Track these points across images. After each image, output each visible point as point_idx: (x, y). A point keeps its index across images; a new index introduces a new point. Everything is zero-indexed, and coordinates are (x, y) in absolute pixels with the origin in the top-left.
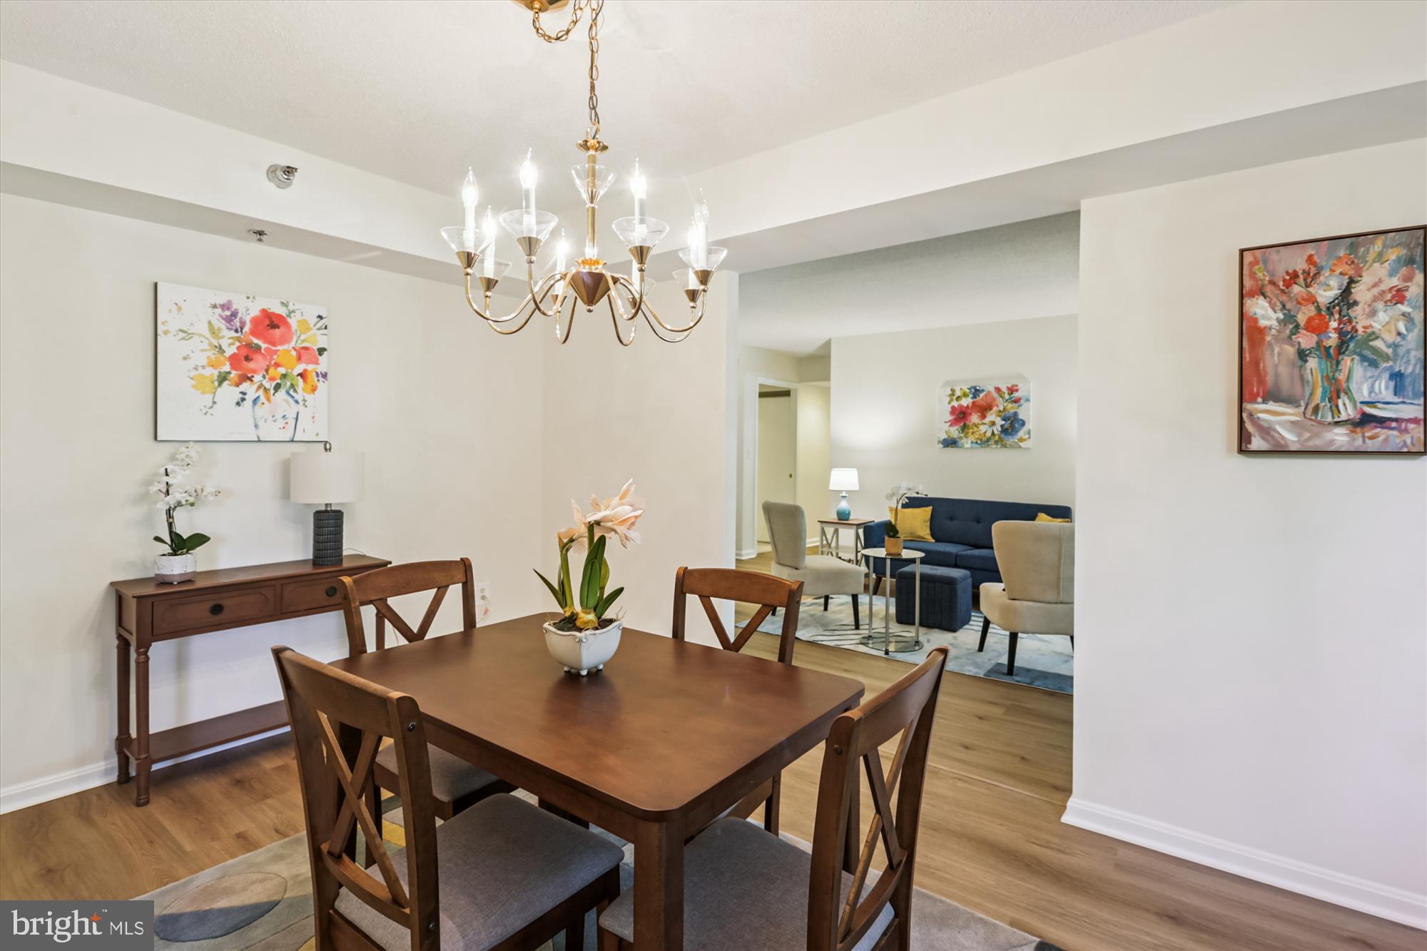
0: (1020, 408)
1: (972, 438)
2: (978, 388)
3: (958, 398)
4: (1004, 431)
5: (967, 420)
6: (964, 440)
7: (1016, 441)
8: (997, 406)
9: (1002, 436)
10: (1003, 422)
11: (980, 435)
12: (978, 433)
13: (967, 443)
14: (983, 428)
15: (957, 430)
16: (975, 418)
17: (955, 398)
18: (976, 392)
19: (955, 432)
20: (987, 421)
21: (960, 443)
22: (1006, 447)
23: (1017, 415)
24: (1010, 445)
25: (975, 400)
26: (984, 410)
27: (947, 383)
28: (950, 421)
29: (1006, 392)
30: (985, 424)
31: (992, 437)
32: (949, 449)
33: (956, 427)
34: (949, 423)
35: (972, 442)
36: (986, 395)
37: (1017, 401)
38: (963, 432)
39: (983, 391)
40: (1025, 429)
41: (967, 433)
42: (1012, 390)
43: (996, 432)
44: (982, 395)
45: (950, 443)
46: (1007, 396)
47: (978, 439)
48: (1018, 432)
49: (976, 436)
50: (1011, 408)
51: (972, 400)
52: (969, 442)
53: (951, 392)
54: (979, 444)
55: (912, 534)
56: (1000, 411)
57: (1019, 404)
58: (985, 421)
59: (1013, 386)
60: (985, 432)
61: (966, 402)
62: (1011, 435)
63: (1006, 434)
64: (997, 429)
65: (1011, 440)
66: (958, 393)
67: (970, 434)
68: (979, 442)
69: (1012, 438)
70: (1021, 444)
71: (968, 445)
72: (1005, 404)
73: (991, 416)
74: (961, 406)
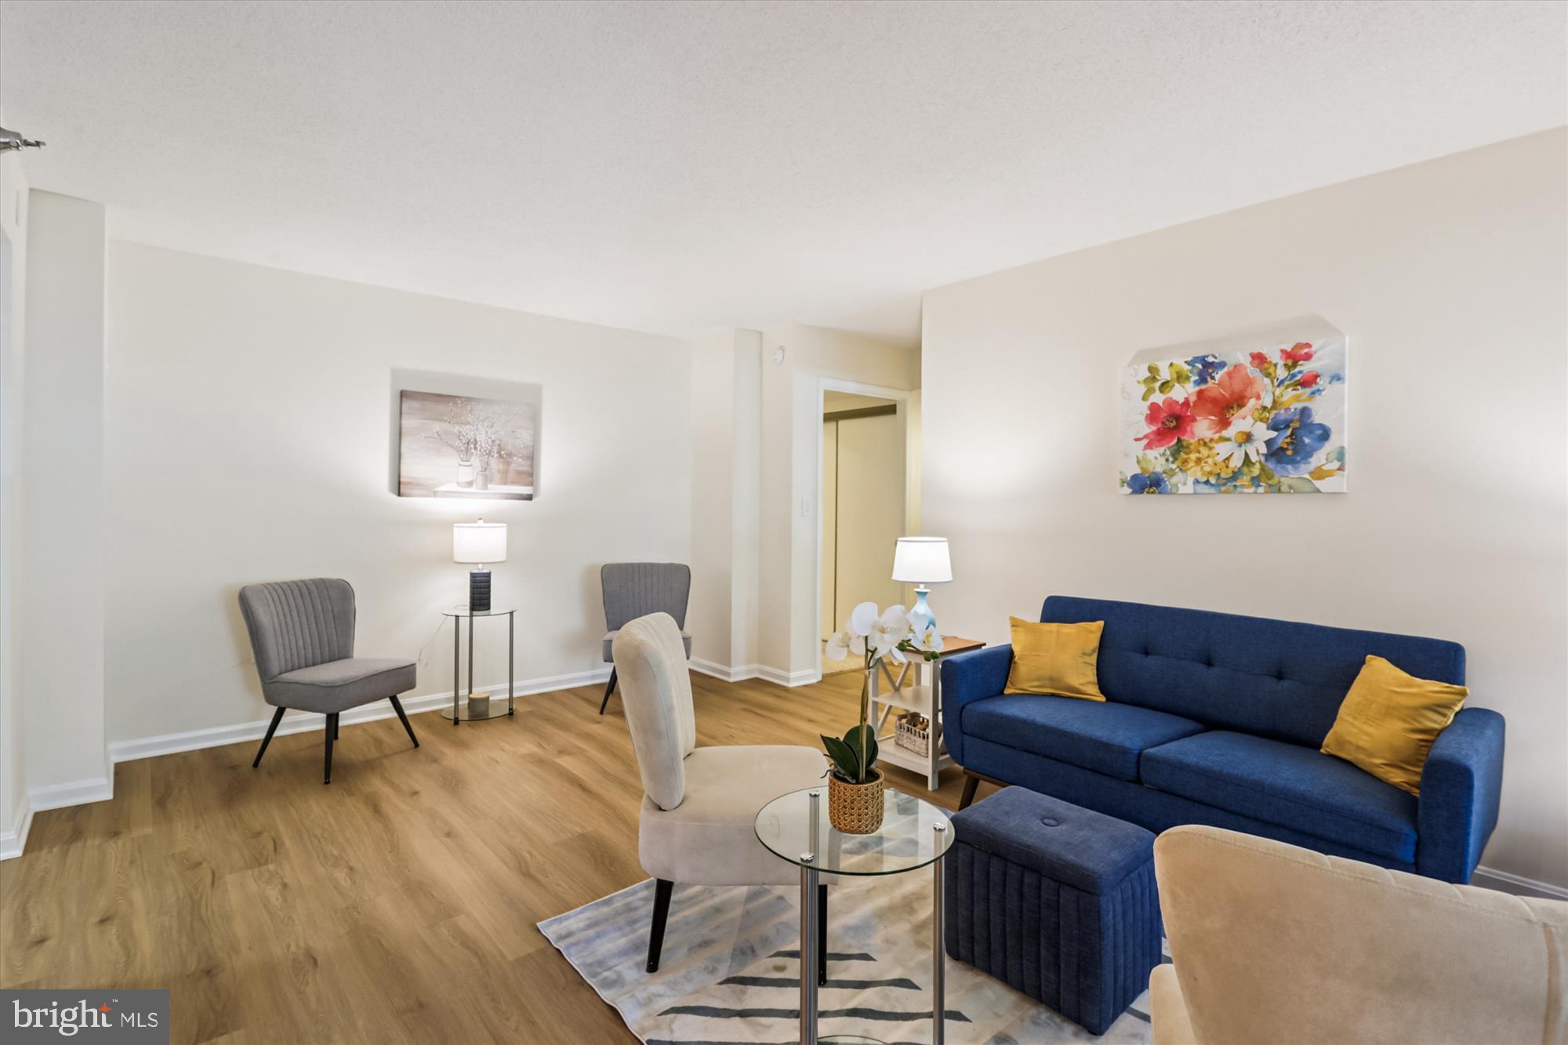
0: (1317, 397)
1: (1195, 472)
2: (1210, 359)
3: (1165, 386)
4: (1275, 453)
5: (1184, 432)
6: (1179, 477)
7: (1307, 476)
8: (1258, 397)
9: (1271, 465)
10: (1273, 434)
11: (1215, 464)
12: (1210, 461)
13: (1185, 484)
14: (1223, 450)
15: (1164, 454)
16: (1202, 428)
17: (1157, 385)
18: (1206, 368)
19: (1157, 460)
20: (1230, 432)
21: (1170, 482)
22: (1279, 491)
23: (1310, 416)
24: (1290, 487)
25: (1203, 387)
26: (1224, 408)
27: (1140, 356)
28: (1146, 437)
29: (1281, 363)
30: (1228, 440)
31: (1245, 469)
32: (1145, 496)
33: (1161, 450)
34: (1145, 442)
35: (1197, 482)
36: (1230, 375)
37: (1309, 381)
38: (1175, 459)
39: (1223, 365)
40: (1329, 447)
41: (1186, 461)
42: (1293, 358)
43: (1254, 458)
44: (1219, 375)
45: (1147, 484)
46: (1282, 373)
47: (1210, 473)
48: (1310, 454)
49: (1207, 469)
50: (1292, 399)
51: (1197, 388)
52: (1190, 481)
53: (1148, 374)
54: (1212, 485)
55: (1053, 681)
56: (1264, 408)
57: (1315, 387)
58: (1225, 433)
59: (1299, 346)
60: (1228, 459)
61: (1182, 393)
62: (1292, 461)
63: (1279, 462)
64: (1257, 450)
65: (1294, 475)
66: (1165, 374)
67: (1192, 464)
68: (1213, 480)
69: (1296, 469)
70: (1318, 484)
71: (1189, 488)
72: (1278, 392)
73: (1241, 422)
74: (1171, 403)
